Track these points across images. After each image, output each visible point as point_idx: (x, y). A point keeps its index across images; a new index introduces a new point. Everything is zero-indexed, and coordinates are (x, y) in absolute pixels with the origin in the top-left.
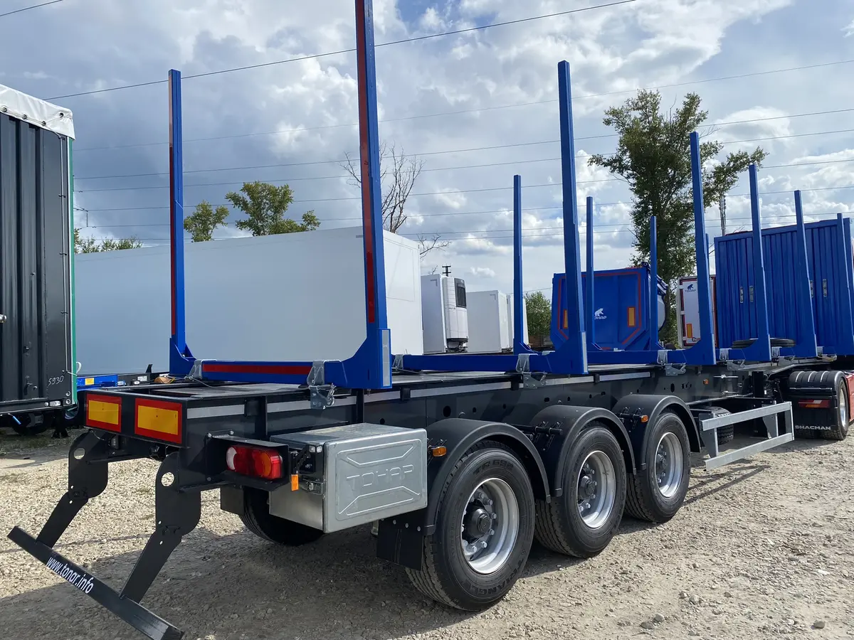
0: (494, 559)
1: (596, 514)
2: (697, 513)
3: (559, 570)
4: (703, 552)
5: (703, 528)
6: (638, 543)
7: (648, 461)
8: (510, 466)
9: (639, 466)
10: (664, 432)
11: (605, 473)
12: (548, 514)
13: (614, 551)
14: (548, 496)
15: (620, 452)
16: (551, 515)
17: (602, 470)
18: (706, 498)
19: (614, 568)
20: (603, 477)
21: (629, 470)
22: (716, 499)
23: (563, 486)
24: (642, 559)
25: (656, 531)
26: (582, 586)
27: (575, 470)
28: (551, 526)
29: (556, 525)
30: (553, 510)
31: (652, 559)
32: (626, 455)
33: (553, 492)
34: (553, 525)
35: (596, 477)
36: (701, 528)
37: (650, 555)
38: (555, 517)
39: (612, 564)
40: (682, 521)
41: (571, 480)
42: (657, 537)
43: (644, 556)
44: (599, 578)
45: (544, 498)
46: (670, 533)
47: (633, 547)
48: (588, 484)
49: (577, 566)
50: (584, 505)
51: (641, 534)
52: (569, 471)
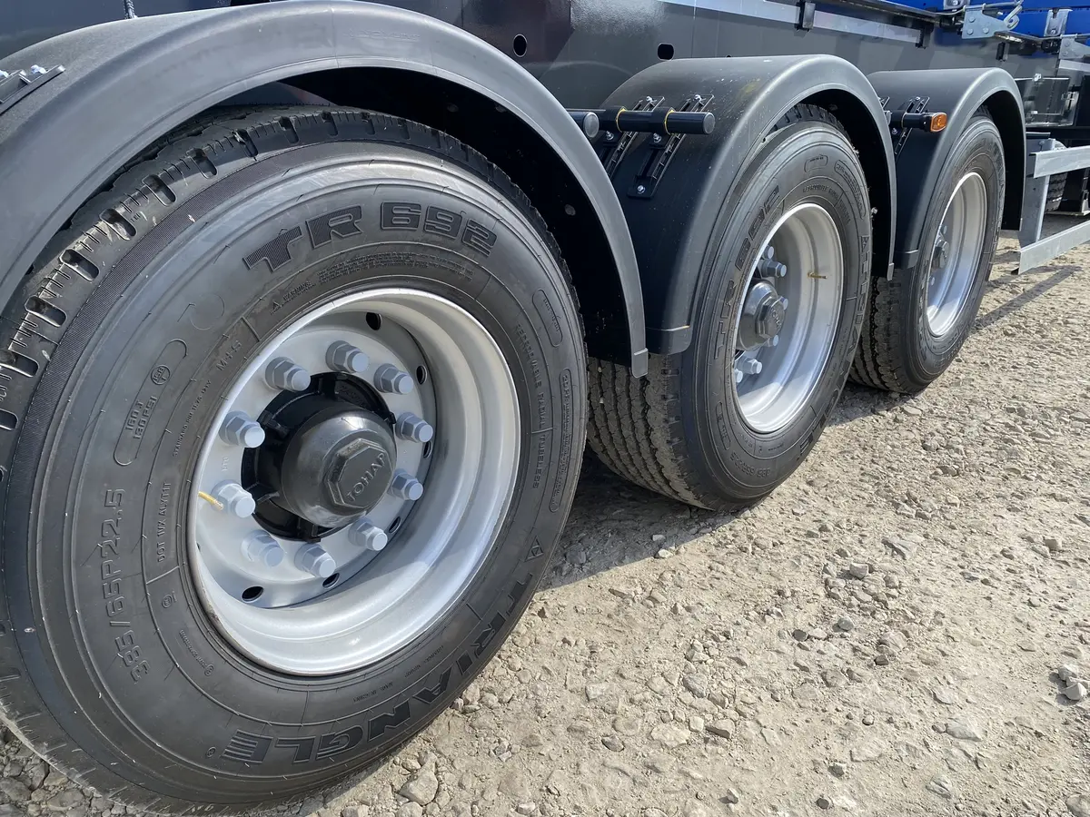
0: (413, 592)
1: (774, 388)
2: (984, 370)
3: (656, 556)
4: (1046, 488)
5: (1012, 410)
6: (868, 456)
7: (921, 246)
8: (477, 236)
9: (900, 260)
10: (964, 172)
11: (816, 276)
12: (637, 404)
13: (810, 483)
14: (639, 351)
15: (869, 212)
16: (646, 407)
17: (806, 266)
18: (984, 331)
19: (816, 549)
20: (806, 284)
21: (879, 269)
22: (1006, 334)
23: (695, 317)
24: (891, 513)
25: (902, 417)
26: (727, 635)
27: (739, 264)
28: (641, 436)
29: (659, 437)
30: (652, 394)
31: (919, 515)
32: (880, 223)
33: (656, 341)
34: (648, 434)
35: (785, 286)
36: (1011, 410)
37: (910, 500)
38: (657, 416)
39: (810, 534)
40: (956, 390)
41: (723, 294)
42: (911, 436)
43: (897, 505)
44: (780, 593)
45: (625, 358)
46: (939, 425)
47: (857, 471)
48: (766, 308)
49: (708, 539)
50: (745, 364)
51: (869, 426)
52: (719, 266)
